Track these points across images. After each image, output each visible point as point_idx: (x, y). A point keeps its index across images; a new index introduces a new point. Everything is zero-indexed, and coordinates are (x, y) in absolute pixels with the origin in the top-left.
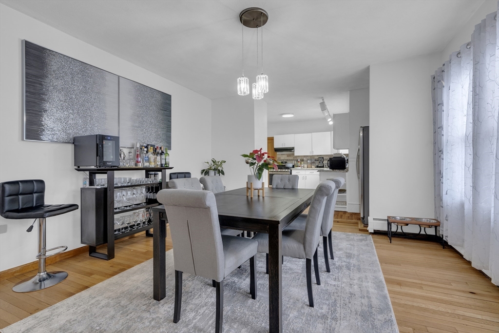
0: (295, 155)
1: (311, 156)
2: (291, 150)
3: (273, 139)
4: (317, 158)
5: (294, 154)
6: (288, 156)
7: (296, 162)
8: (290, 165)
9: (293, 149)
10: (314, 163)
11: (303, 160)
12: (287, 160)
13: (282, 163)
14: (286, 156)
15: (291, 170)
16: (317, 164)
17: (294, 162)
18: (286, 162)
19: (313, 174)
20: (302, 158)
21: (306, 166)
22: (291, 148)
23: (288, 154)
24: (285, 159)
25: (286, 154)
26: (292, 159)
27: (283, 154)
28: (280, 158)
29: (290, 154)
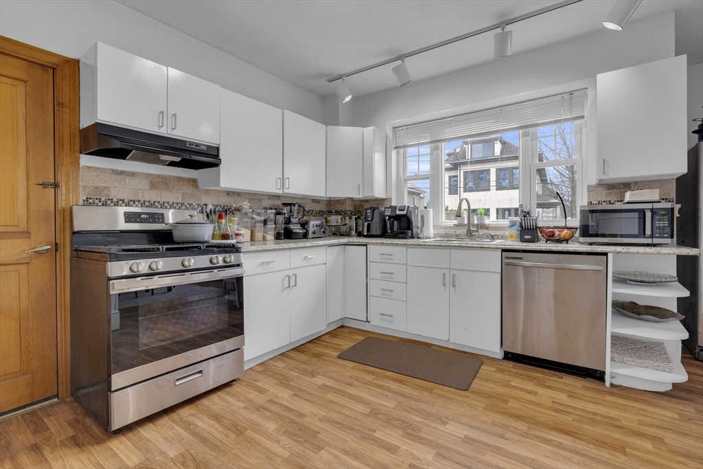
1: (251, 197)
4: (272, 203)
6: (153, 186)
11: (223, 211)
13: (132, 217)
18: (159, 219)
20: (222, 201)
22: (205, 148)
23: (159, 176)
24: (136, 199)
25: (147, 176)
26: (175, 201)
27: (122, 173)
28: (106, 192)
29: (170, 176)
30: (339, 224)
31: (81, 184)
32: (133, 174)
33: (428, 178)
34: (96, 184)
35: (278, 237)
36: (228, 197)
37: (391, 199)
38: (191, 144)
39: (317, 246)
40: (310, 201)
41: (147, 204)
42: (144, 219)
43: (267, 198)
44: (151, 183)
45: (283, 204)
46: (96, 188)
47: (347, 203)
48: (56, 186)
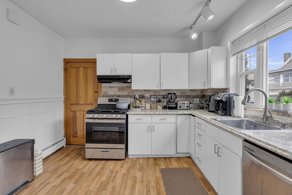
0: (133, 88)
1: (155, 91)
2: (125, 79)
3: (96, 63)
4: (166, 93)
5: (131, 87)
6: (119, 90)
7: (132, 99)
8: (123, 105)
9: (130, 77)
10: (159, 101)
11: (143, 97)
12: (119, 96)
13: (110, 100)
14: (117, 90)
15: (127, 116)
16: (165, 104)
17: (130, 100)
18: (117, 100)
19: (165, 121)
20: (142, 93)
21: (148, 106)
22: (126, 76)
23: (121, 87)
24: (115, 94)
25: (117, 87)
26: (126, 94)
27: (111, 87)
28: (107, 93)
29: (124, 86)
30: (198, 103)
31: (102, 91)
32: (114, 87)
33: (253, 72)
34: (105, 91)
35: (165, 108)
36: (145, 92)
37: (229, 88)
38: (122, 76)
39: (167, 114)
40: (189, 91)
41: (118, 96)
42: (113, 101)
43: (163, 91)
44: (119, 89)
45: (168, 93)
46: (105, 92)
47: (209, 91)
48: (97, 92)
